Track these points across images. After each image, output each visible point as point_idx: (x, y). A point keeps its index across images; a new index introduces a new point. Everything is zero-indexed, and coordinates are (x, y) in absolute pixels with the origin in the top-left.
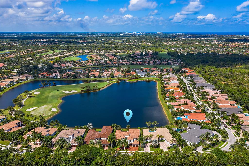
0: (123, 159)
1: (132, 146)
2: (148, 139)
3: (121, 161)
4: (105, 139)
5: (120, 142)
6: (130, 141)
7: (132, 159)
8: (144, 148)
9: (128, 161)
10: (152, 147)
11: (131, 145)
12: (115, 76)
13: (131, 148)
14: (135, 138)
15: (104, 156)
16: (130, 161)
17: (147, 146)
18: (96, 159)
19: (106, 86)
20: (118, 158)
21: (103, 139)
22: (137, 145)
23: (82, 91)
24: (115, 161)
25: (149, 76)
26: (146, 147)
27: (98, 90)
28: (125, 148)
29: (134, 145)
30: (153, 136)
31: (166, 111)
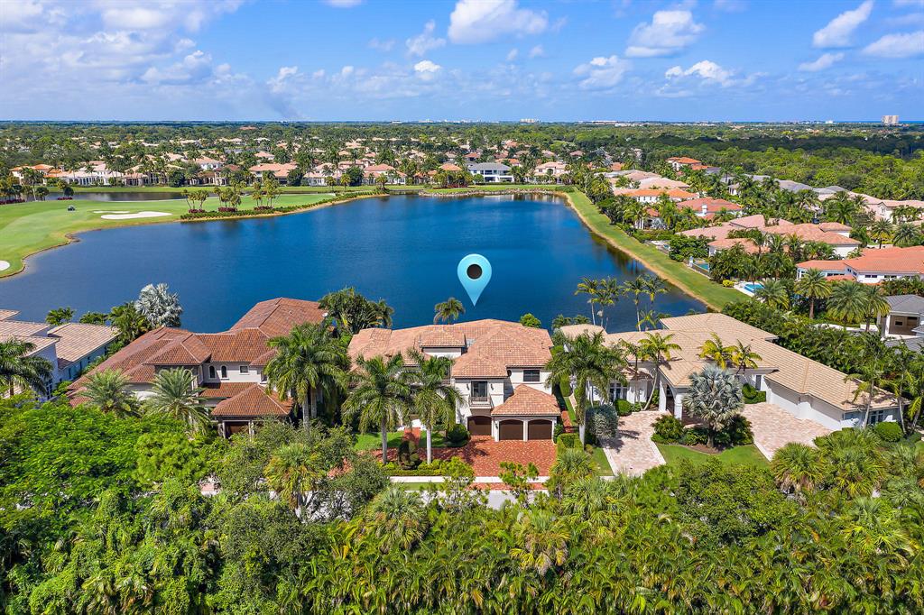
0: (415, 545)
1: (495, 432)
2: (629, 378)
3: (388, 580)
4: (253, 377)
5: (381, 386)
6: (479, 387)
7: (538, 550)
8: (608, 451)
9: (482, 576)
10: (677, 438)
11: (481, 421)
12: (366, 174)
13: (484, 453)
14: (519, 363)
15: (184, 513)
16: (503, 568)
17: (633, 435)
18: (67, 549)
19: (320, 203)
20: (359, 541)
21: (234, 376)
22: (540, 427)
23: (194, 211)
24: (309, 578)
25: (522, 181)
26: (624, 439)
27: (277, 213)
28: (435, 455)
29: (511, 427)
30: (673, 353)
31: (662, 268)
